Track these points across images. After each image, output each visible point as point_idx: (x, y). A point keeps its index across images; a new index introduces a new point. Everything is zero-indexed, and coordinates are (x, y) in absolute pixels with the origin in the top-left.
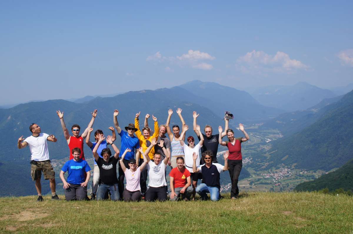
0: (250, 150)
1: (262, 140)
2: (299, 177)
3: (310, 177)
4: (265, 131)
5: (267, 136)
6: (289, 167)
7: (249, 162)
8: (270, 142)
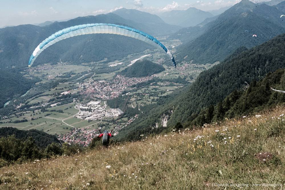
0: (163, 54)
1: (169, 47)
2: (195, 69)
3: (202, 68)
4: (171, 41)
5: (172, 44)
6: (189, 62)
7: (163, 61)
8: (175, 48)
